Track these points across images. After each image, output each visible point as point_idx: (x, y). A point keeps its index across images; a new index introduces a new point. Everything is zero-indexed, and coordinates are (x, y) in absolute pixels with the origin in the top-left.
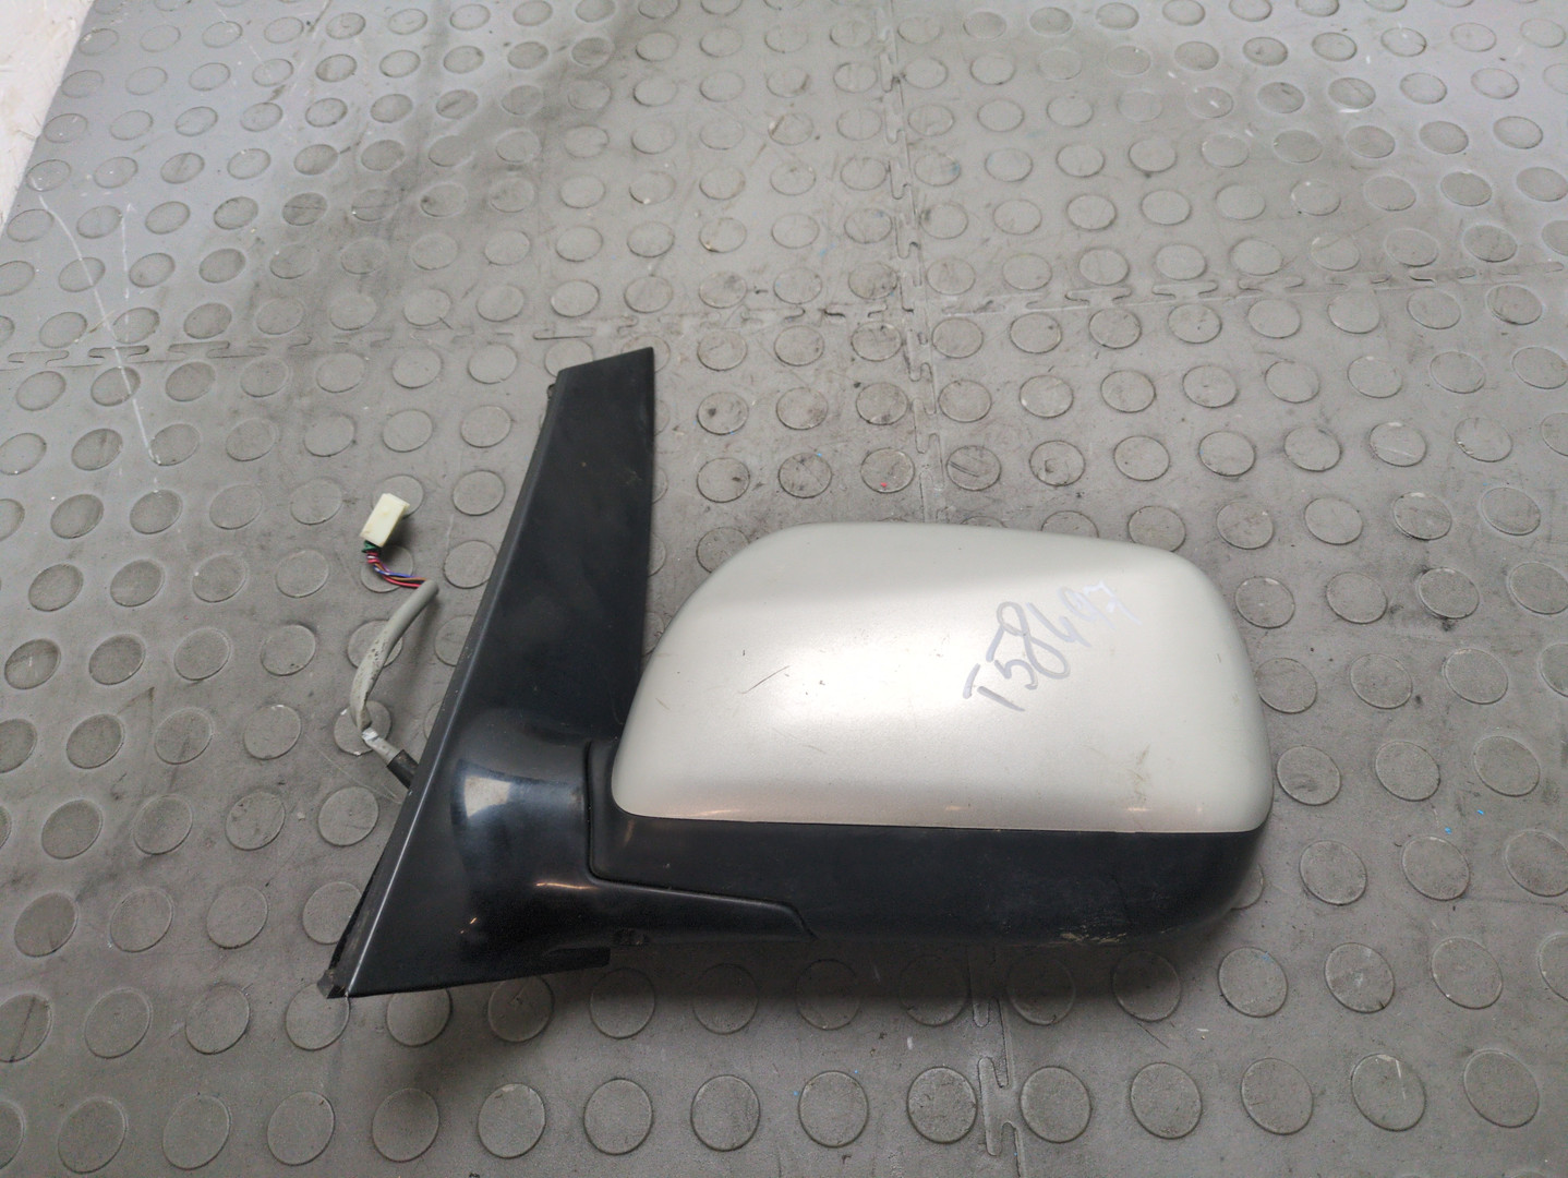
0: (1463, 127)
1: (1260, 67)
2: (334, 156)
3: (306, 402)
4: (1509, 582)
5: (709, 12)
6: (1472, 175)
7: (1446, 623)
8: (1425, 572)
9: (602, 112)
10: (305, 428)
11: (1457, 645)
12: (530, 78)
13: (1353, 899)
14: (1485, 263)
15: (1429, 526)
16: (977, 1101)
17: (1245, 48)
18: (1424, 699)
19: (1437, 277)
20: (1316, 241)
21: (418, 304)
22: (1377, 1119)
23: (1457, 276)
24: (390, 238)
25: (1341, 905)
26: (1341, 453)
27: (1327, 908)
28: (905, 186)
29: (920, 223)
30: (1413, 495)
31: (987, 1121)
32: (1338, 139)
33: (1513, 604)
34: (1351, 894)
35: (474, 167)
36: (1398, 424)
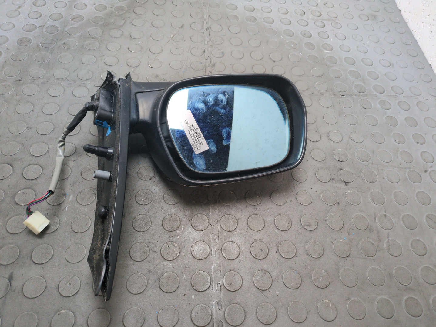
0: (354, 59)
1: (304, 38)
2: (36, 28)
3: (18, 97)
4: (362, 174)
5: (156, 4)
6: (356, 71)
7: (346, 184)
8: (341, 170)
9: (122, 26)
10: (17, 105)
11: (349, 190)
12: (101, 14)
13: (320, 256)
14: (358, 93)
15: (342, 158)
16: (212, 314)
17: (301, 33)
18: (340, 203)
19: (347, 95)
20: (317, 83)
21: (58, 73)
22: (324, 318)
23: (352, 95)
24: (51, 53)
25: (317, 258)
26: (321, 137)
27: (312, 259)
28: (208, 56)
29: (212, 67)
30: (339, 150)
31: (215, 320)
32: (323, 58)
33: (363, 180)
34: (319, 255)
35: (81, 36)
36: (336, 131)
